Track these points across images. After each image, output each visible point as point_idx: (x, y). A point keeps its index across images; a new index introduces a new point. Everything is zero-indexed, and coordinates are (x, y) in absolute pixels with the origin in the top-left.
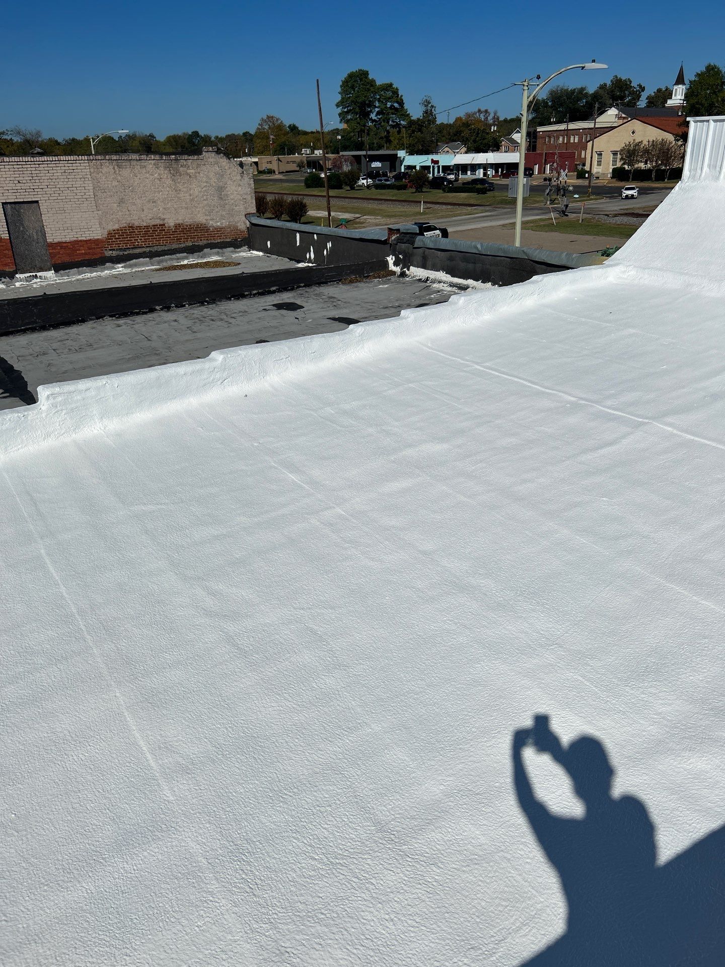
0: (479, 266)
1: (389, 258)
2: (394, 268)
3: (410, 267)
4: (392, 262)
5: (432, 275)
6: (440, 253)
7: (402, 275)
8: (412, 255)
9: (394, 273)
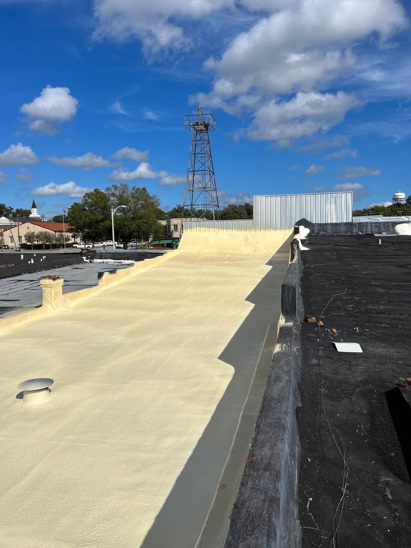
0: (125, 256)
1: (84, 257)
2: (86, 261)
3: (94, 259)
4: (85, 259)
5: (105, 260)
6: (108, 254)
7: (91, 262)
8: (95, 256)
9: (87, 262)
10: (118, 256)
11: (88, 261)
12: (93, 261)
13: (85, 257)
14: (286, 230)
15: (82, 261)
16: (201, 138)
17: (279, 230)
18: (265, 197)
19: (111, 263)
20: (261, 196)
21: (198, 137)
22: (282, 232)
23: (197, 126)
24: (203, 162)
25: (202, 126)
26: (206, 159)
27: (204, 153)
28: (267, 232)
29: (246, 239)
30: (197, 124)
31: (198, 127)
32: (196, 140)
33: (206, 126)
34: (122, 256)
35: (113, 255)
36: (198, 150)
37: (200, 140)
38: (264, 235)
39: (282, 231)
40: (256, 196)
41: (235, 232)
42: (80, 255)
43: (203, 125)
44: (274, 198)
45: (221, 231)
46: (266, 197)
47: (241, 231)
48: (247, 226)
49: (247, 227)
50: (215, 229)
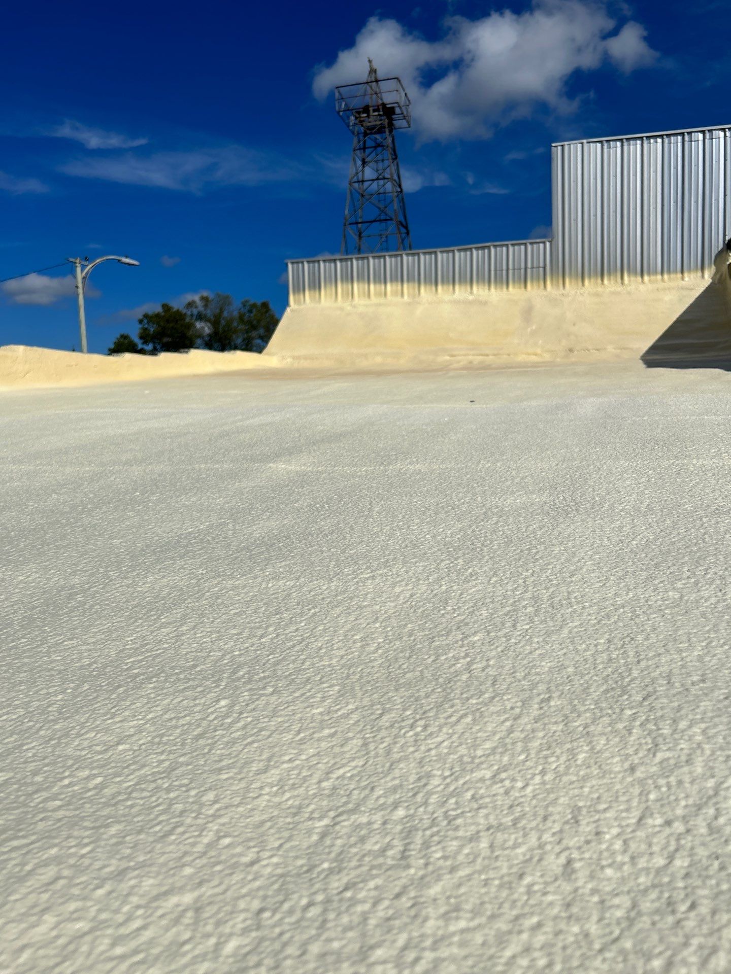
14: (686, 275)
17: (656, 273)
18: (599, 145)
20: (585, 141)
22: (672, 281)
25: (378, 113)
28: (610, 285)
29: (528, 312)
38: (597, 295)
39: (670, 279)
40: (563, 146)
41: (480, 291)
43: (380, 111)
44: (635, 147)
45: (426, 293)
46: (606, 145)
47: (505, 286)
48: (529, 265)
49: (529, 271)
50: (405, 285)
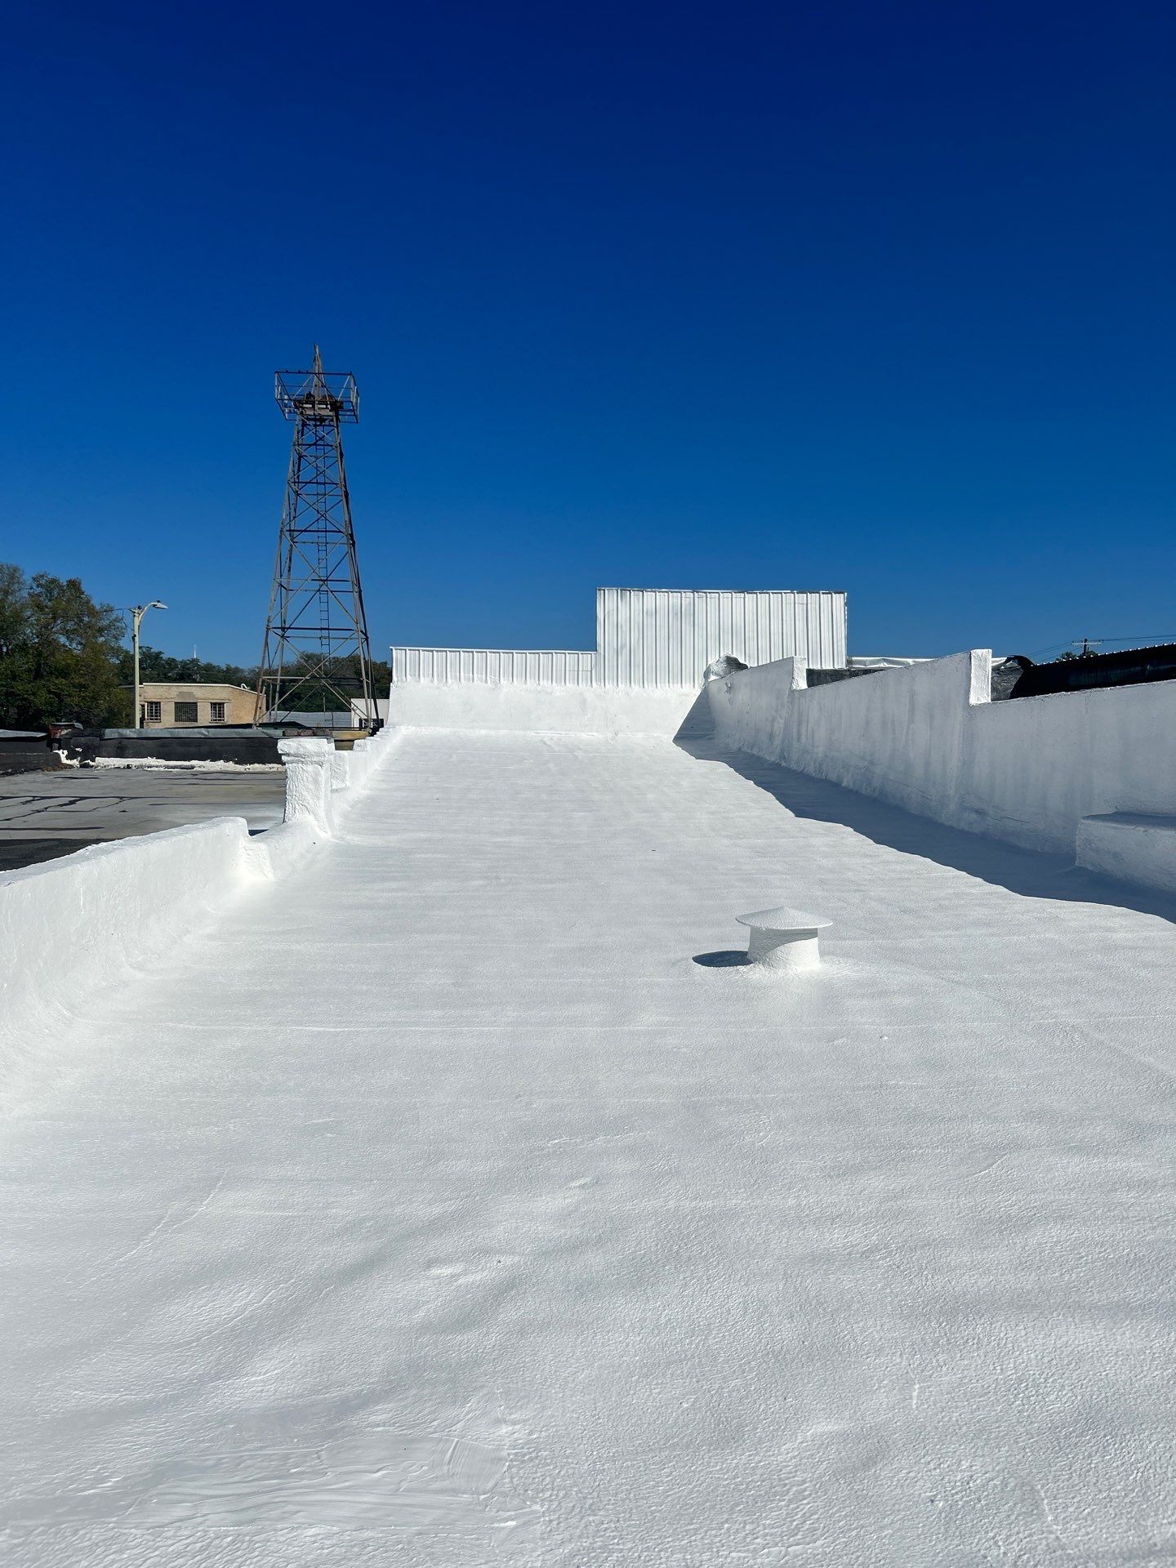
0: (205, 749)
1: (60, 752)
2: (69, 762)
3: (97, 758)
4: (64, 755)
5: (134, 762)
6: (145, 741)
7: (87, 766)
8: (98, 747)
9: (71, 767)
10: (180, 749)
11: (75, 762)
12: (92, 763)
13: (66, 752)
14: (684, 685)
15: (57, 764)
16: (317, 441)
17: (665, 683)
18: (628, 593)
19: (156, 769)
21: (309, 437)
22: (677, 688)
23: (311, 406)
24: (321, 507)
25: (325, 406)
26: (331, 501)
27: (325, 483)
28: (637, 689)
30: (309, 398)
31: (314, 407)
32: (301, 445)
33: (336, 407)
34: (192, 749)
35: (161, 746)
36: (307, 474)
37: (313, 445)
38: (628, 694)
39: (674, 687)
40: (604, 592)
41: (545, 684)
42: (45, 743)
43: (327, 405)
46: (632, 594)
47: (562, 682)
48: (580, 670)
49: (580, 672)
50: (489, 677)
